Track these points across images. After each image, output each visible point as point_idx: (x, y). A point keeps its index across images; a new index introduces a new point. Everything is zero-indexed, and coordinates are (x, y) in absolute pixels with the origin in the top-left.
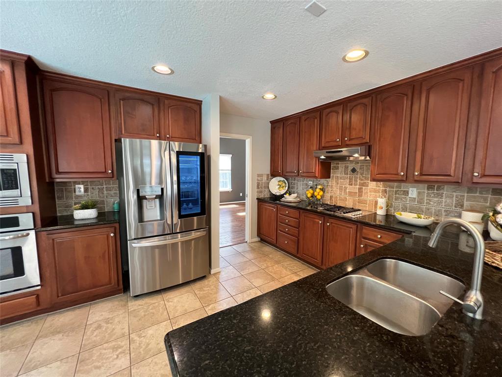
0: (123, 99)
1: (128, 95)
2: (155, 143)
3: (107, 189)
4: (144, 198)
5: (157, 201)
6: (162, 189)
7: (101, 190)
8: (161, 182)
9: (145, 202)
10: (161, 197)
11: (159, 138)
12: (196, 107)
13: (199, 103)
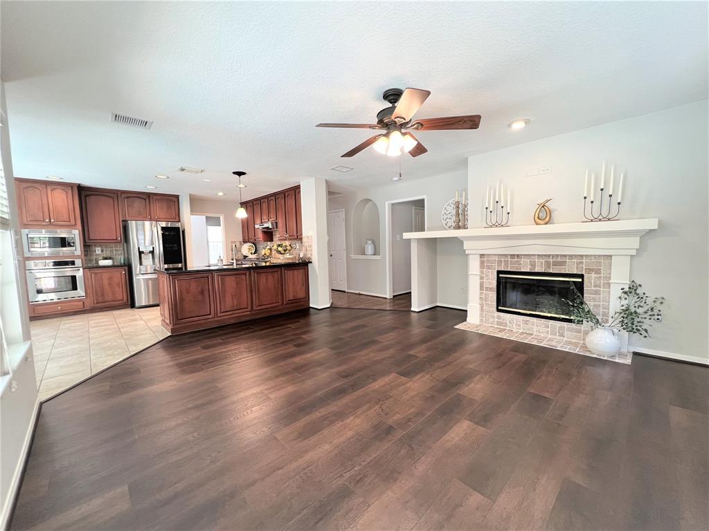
0: (127, 198)
1: (129, 195)
2: (147, 223)
3: (116, 250)
4: (143, 252)
5: (151, 255)
6: (153, 248)
7: (112, 251)
8: (152, 243)
9: (143, 255)
10: (152, 252)
11: (151, 220)
12: (175, 199)
13: (177, 197)
